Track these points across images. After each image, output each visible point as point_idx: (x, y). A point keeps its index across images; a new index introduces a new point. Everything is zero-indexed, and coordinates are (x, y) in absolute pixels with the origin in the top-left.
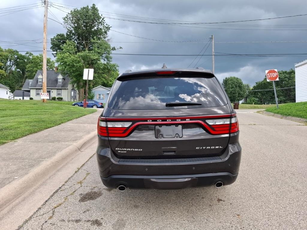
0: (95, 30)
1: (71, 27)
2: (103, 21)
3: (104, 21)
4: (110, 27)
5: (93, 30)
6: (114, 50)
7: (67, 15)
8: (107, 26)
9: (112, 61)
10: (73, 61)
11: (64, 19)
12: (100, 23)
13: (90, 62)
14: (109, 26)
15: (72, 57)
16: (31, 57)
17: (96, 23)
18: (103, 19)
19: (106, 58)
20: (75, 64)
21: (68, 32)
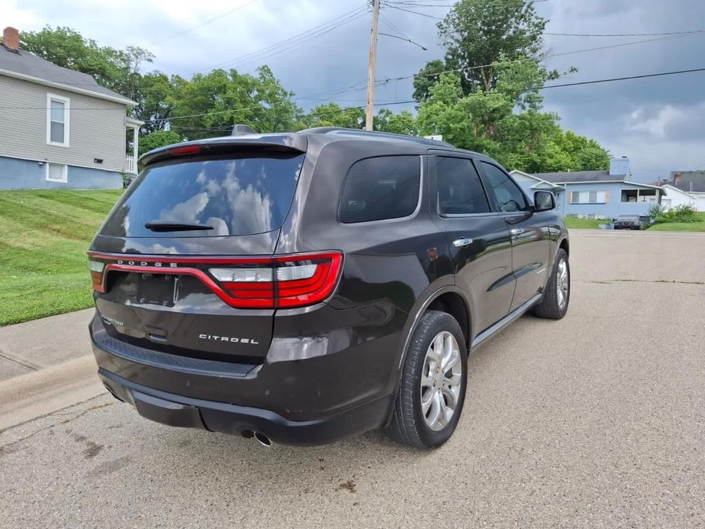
0: (510, 38)
1: (452, 41)
2: (529, 10)
3: (532, 10)
4: (544, 21)
5: (504, 37)
6: (553, 79)
7: (448, 15)
8: (536, 22)
9: (542, 107)
10: (448, 120)
11: (440, 26)
12: (522, 16)
13: (486, 118)
14: (542, 19)
15: (449, 110)
16: (388, 119)
17: (513, 20)
18: (529, 7)
19: (528, 102)
20: (451, 125)
21: (448, 53)
